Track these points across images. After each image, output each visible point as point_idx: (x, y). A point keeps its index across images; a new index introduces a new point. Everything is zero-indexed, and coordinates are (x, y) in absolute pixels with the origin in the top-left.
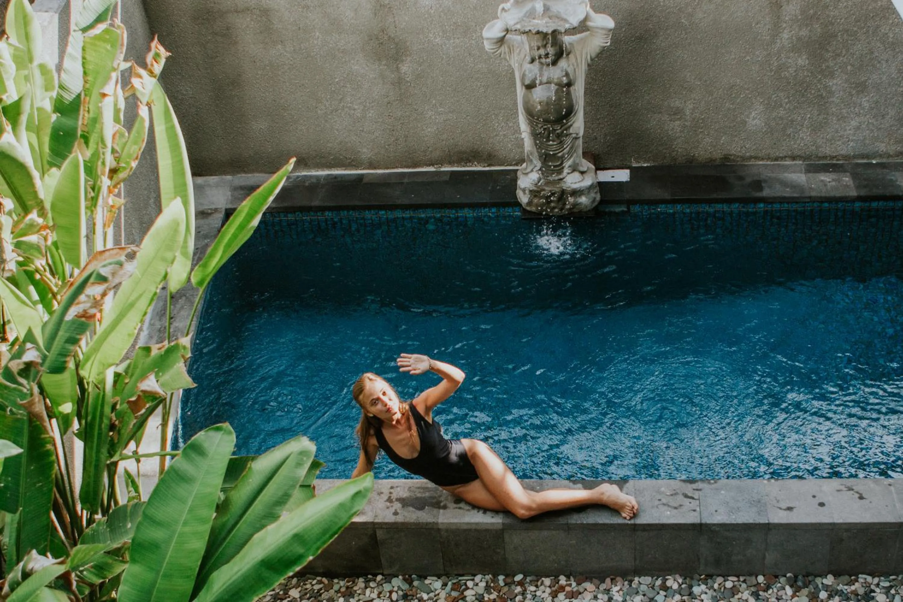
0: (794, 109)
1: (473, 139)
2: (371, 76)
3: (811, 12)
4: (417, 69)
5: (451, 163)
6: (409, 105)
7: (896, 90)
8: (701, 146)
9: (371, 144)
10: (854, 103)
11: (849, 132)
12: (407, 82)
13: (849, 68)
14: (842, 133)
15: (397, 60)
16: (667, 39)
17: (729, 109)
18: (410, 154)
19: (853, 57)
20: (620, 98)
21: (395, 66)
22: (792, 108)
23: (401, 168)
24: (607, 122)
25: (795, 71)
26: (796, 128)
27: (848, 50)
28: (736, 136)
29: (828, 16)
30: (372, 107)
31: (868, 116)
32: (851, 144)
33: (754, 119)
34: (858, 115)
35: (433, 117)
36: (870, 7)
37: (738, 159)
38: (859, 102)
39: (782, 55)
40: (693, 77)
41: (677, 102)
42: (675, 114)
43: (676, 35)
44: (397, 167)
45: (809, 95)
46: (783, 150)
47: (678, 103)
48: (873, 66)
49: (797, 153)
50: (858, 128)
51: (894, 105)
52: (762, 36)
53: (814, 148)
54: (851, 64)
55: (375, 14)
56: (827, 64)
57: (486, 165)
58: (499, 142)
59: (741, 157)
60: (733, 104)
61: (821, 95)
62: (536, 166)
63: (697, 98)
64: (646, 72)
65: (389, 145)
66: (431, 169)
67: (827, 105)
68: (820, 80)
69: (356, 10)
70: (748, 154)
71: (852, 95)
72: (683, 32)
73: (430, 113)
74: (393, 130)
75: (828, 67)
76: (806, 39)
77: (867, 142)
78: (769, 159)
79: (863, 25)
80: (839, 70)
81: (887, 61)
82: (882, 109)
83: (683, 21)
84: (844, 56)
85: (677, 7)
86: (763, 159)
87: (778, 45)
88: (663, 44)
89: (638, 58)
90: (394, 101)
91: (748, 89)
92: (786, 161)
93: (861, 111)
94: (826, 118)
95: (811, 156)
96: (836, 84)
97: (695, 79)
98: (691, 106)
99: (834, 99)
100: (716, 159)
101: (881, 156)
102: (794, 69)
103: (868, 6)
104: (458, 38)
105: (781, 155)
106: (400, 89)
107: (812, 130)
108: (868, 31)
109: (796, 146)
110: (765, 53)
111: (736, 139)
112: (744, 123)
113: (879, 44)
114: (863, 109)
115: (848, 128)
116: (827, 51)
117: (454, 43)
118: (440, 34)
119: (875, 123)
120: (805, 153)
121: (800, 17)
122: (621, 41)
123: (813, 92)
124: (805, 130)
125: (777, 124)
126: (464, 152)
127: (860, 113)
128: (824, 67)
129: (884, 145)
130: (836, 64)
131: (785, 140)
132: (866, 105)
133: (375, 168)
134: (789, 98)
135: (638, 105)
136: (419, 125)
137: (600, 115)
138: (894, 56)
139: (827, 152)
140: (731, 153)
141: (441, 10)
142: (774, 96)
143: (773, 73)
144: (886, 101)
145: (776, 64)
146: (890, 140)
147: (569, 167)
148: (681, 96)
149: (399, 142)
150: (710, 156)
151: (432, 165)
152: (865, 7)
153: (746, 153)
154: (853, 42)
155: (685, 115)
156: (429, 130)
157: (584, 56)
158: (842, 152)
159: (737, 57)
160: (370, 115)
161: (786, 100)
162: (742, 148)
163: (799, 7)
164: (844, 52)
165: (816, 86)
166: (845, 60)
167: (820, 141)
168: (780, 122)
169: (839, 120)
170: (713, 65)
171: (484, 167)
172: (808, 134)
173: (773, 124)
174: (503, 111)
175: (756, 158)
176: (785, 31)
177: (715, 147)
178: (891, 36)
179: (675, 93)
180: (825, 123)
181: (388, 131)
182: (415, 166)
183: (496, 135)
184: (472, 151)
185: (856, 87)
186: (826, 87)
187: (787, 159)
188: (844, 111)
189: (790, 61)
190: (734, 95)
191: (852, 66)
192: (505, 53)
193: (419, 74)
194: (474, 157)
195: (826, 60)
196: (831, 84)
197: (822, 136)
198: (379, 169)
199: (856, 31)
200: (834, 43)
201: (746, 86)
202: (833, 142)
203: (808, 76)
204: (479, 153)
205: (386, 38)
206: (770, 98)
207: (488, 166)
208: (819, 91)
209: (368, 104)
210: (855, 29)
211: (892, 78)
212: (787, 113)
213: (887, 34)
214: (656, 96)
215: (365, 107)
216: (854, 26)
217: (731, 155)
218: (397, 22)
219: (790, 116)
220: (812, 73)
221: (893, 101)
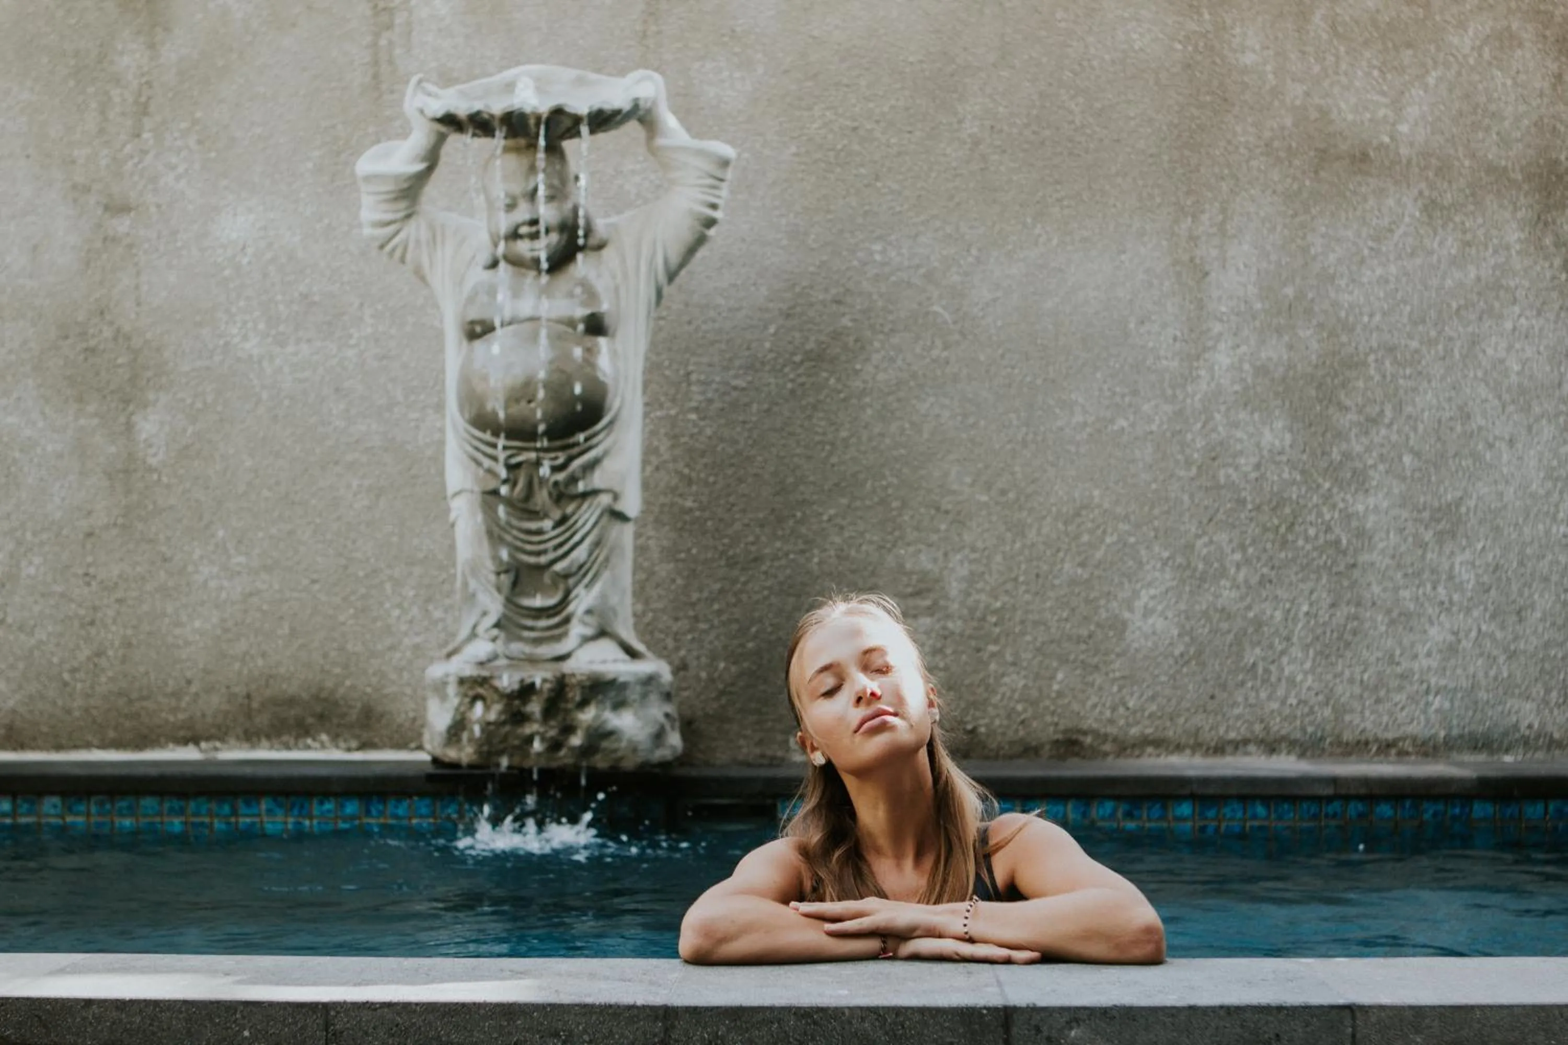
0: (1261, 583)
1: (325, 656)
2: (50, 448)
3: (1289, 291)
4: (184, 430)
5: (250, 737)
6: (151, 541)
7: (1547, 532)
8: (996, 699)
9: (21, 665)
10: (1433, 571)
11: (1425, 662)
12: (151, 470)
13: (1407, 459)
14: (1405, 665)
15: (127, 402)
16: (892, 360)
17: (1073, 582)
18: (130, 702)
19: (1415, 429)
20: (758, 538)
21: (122, 419)
22: (1254, 580)
23: (99, 747)
24: (719, 612)
25: (1258, 466)
26: (1271, 646)
27: (1399, 408)
28: (1096, 667)
29: (1335, 304)
30: (42, 544)
31: (1476, 613)
32: (1437, 702)
33: (1147, 612)
34: (1446, 607)
35: (213, 584)
36: (1449, 282)
37: (1107, 747)
38: (1446, 566)
39: (1218, 417)
40: (968, 480)
41: (923, 557)
42: (917, 594)
43: (918, 350)
44: (88, 746)
45: (1301, 543)
46: (1238, 717)
47: (925, 562)
48: (1476, 457)
49: (1278, 727)
50: (1452, 650)
51: (1546, 579)
52: (1158, 358)
53: (1328, 712)
54: (1412, 451)
55: (88, 264)
56: (1344, 446)
57: (354, 744)
58: (400, 670)
59: (1115, 740)
60: (1082, 565)
61: (1338, 542)
62: (485, 614)
63: (980, 544)
64: (834, 460)
65: (73, 671)
66: (189, 754)
67: (1356, 573)
68: (1327, 497)
69: (35, 248)
70: (1134, 731)
71: (1424, 546)
72: (938, 343)
73: (205, 570)
74: (92, 623)
75: (1347, 456)
76: (1281, 369)
77: (1483, 695)
78: (1197, 746)
79: (1433, 334)
80: (1381, 467)
81: (1511, 442)
82: (1515, 587)
83: (936, 308)
84: (1390, 426)
85: (918, 267)
86: (1179, 748)
87: (1204, 386)
88: (881, 377)
89: (810, 417)
90: (107, 527)
91: (1126, 518)
92: (1247, 754)
93: (1456, 597)
94: (1356, 618)
95: (1322, 739)
96: (1376, 509)
97: (972, 485)
98: (964, 571)
99: (1375, 557)
100: (1042, 746)
101: (1526, 742)
102: (1254, 460)
103: (1443, 278)
104: (309, 341)
105: (1232, 735)
106: (128, 492)
107: (1317, 654)
108: (1448, 352)
109: (1275, 705)
110: (1168, 408)
111: (1098, 679)
112: (1119, 626)
113: (1483, 391)
114: (1460, 588)
115: (1422, 650)
116: (1344, 409)
117: (296, 354)
118: (261, 326)
119: (1499, 635)
120: (1303, 730)
121: (1259, 306)
122: (763, 363)
123: (1312, 532)
124: (1296, 652)
125: (1214, 631)
126: (292, 701)
127: (1451, 602)
128: (1336, 455)
129: (1529, 706)
130: (1368, 449)
131: (1243, 683)
132: (1467, 577)
133: (21, 746)
134: (1243, 547)
135: (809, 560)
136: (170, 610)
137: (701, 590)
138: (1530, 428)
139: (1368, 725)
140: (1085, 725)
141: (269, 255)
142: (1199, 543)
143: (1194, 470)
144: (1521, 564)
145: (1200, 443)
146: (1548, 691)
147: (589, 612)
148: (934, 537)
149: (103, 662)
150: (1021, 733)
151: (194, 740)
152: (1434, 282)
153: (1128, 725)
154: (1410, 384)
155: (946, 597)
156: (197, 624)
157: (645, 251)
158: (1412, 729)
159: (1091, 419)
160: (32, 570)
161: (1238, 556)
162: (1114, 709)
163: (1253, 278)
164: (1389, 413)
165: (1320, 515)
166: (1394, 438)
167: (1343, 691)
168: (1225, 626)
169: (1392, 622)
170: (1025, 444)
171: (349, 750)
172: (1308, 665)
173: (1203, 631)
174: (417, 570)
175: (1160, 743)
176: (1222, 346)
177: (1034, 703)
178: (1516, 368)
179: (917, 529)
180: (1355, 633)
181: (76, 623)
182: (142, 743)
183: (392, 648)
184: (317, 698)
185: (1432, 518)
186: (1347, 517)
187: (1252, 748)
188: (1405, 594)
189: (1239, 434)
190: (1085, 538)
191: (1417, 454)
192: (418, 242)
193: (187, 447)
194: (321, 717)
195: (1340, 435)
196: (1360, 508)
197: (1347, 673)
198: (33, 748)
199: (1417, 351)
200: (1361, 384)
201: (1119, 510)
202: (1382, 693)
203: (1294, 482)
204: (336, 704)
205: (108, 333)
206: (1190, 547)
207: (359, 748)
208: (1328, 529)
209: (29, 536)
210: (1414, 344)
211: (1533, 496)
212: (1242, 598)
213: (1502, 361)
214: (862, 534)
215: (19, 543)
216: (1410, 337)
217: (1085, 733)
218: (145, 288)
219: (1249, 608)
220: (1303, 472)
221: (1544, 565)
